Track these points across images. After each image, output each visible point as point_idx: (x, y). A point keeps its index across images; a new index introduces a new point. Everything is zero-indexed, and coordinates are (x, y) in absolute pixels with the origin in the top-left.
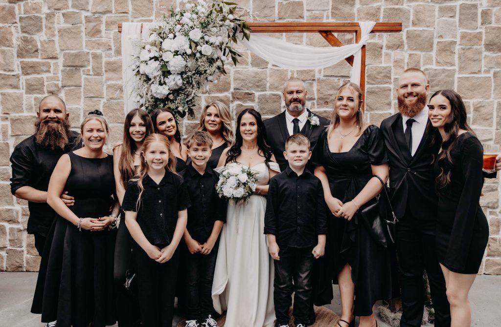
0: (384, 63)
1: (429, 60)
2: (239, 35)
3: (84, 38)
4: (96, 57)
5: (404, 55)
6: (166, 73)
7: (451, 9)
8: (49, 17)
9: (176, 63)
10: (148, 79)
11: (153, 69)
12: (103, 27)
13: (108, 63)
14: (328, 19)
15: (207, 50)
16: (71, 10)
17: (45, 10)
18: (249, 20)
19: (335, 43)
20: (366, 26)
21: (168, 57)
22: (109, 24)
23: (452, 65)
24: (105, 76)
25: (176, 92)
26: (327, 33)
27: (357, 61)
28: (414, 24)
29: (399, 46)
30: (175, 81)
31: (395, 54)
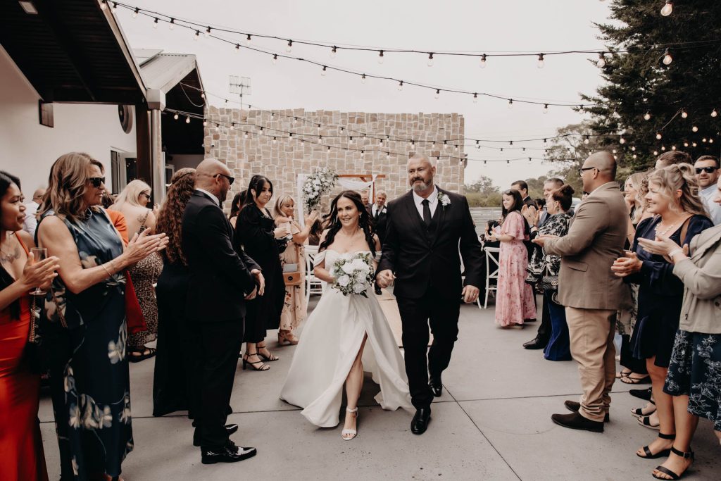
0: (382, 185)
1: (398, 184)
2: (335, 179)
3: (276, 175)
4: (280, 182)
5: (389, 182)
6: (314, 191)
7: (405, 167)
8: (263, 167)
9: (317, 188)
10: (308, 193)
11: (309, 190)
12: (283, 171)
13: (285, 184)
14: (364, 173)
15: (326, 184)
16: (271, 165)
17: (262, 165)
18: (338, 174)
19: (365, 181)
20: (374, 176)
21: (315, 186)
22: (285, 170)
23: (405, 186)
24: (283, 189)
25: (316, 197)
26: (362, 178)
27: (372, 187)
28: (393, 172)
29: (388, 179)
30: (316, 193)
31: (386, 182)
